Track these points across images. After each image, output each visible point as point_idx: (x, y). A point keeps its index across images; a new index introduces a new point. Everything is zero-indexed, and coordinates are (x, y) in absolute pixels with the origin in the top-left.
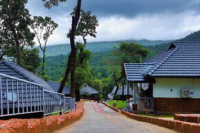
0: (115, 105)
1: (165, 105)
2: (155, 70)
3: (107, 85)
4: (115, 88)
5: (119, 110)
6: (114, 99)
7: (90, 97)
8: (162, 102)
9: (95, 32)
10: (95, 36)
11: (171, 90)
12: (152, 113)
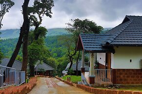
0: (69, 79)
1: (124, 76)
2: (115, 39)
3: (61, 63)
4: (69, 65)
5: (74, 84)
6: (68, 74)
7: (45, 73)
8: (121, 74)
9: (50, 12)
10: (50, 16)
11: (131, 61)
12: (111, 86)
